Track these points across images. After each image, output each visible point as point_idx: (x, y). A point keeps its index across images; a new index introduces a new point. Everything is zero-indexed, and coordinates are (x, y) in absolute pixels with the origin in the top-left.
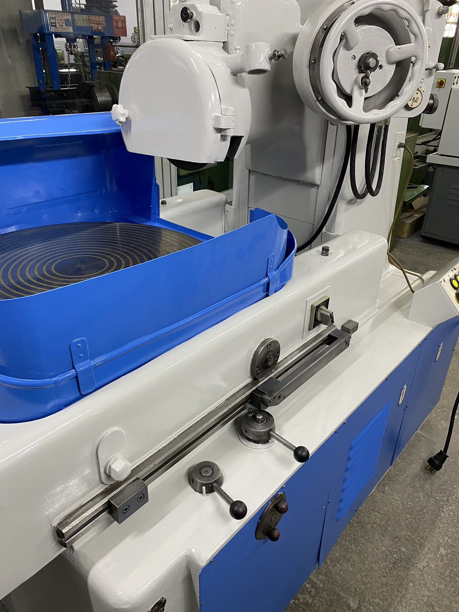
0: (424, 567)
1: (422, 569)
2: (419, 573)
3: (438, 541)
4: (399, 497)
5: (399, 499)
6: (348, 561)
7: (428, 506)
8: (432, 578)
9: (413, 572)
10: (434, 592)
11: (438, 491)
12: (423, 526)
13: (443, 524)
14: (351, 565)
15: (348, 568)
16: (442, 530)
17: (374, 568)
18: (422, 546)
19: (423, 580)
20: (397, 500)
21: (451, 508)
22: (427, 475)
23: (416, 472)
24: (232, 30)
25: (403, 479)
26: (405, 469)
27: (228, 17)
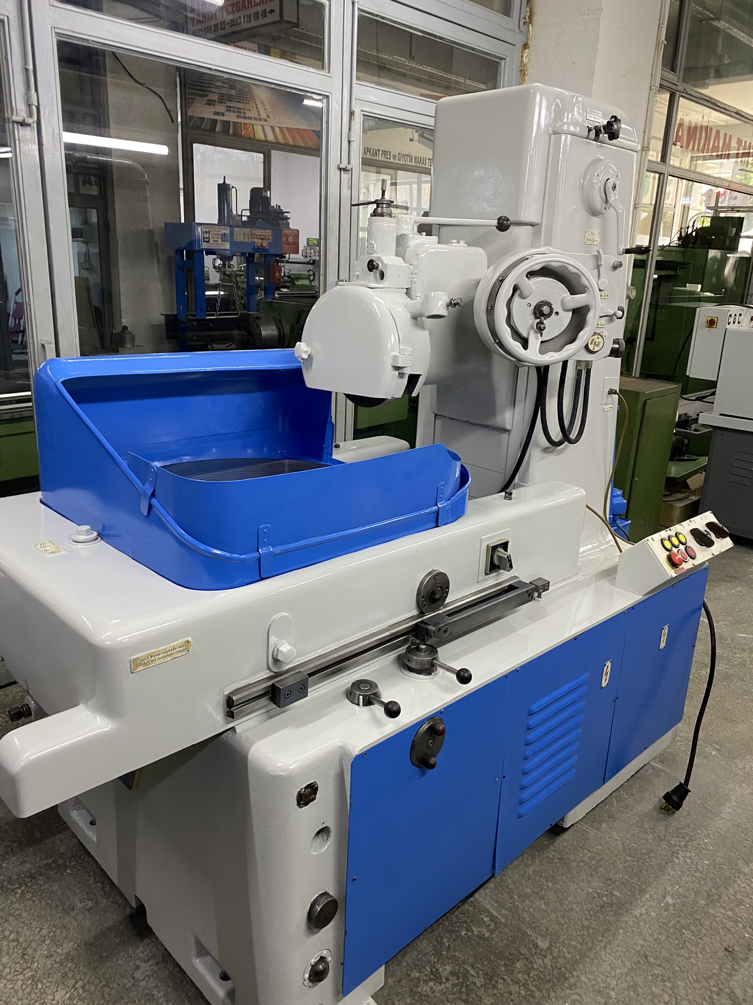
0: (641, 915)
1: (638, 916)
2: (633, 921)
3: (665, 888)
4: (620, 837)
5: (619, 838)
6: (542, 898)
7: (657, 850)
8: (650, 927)
9: (626, 918)
10: (650, 941)
11: (674, 835)
12: (647, 871)
13: (675, 872)
14: (545, 904)
15: (541, 905)
16: (672, 878)
17: (573, 909)
18: (642, 892)
19: (637, 928)
20: (616, 840)
21: (688, 854)
22: (661, 815)
23: (647, 811)
24: (415, 278)
25: (627, 816)
26: (633, 807)
27: (412, 267)
